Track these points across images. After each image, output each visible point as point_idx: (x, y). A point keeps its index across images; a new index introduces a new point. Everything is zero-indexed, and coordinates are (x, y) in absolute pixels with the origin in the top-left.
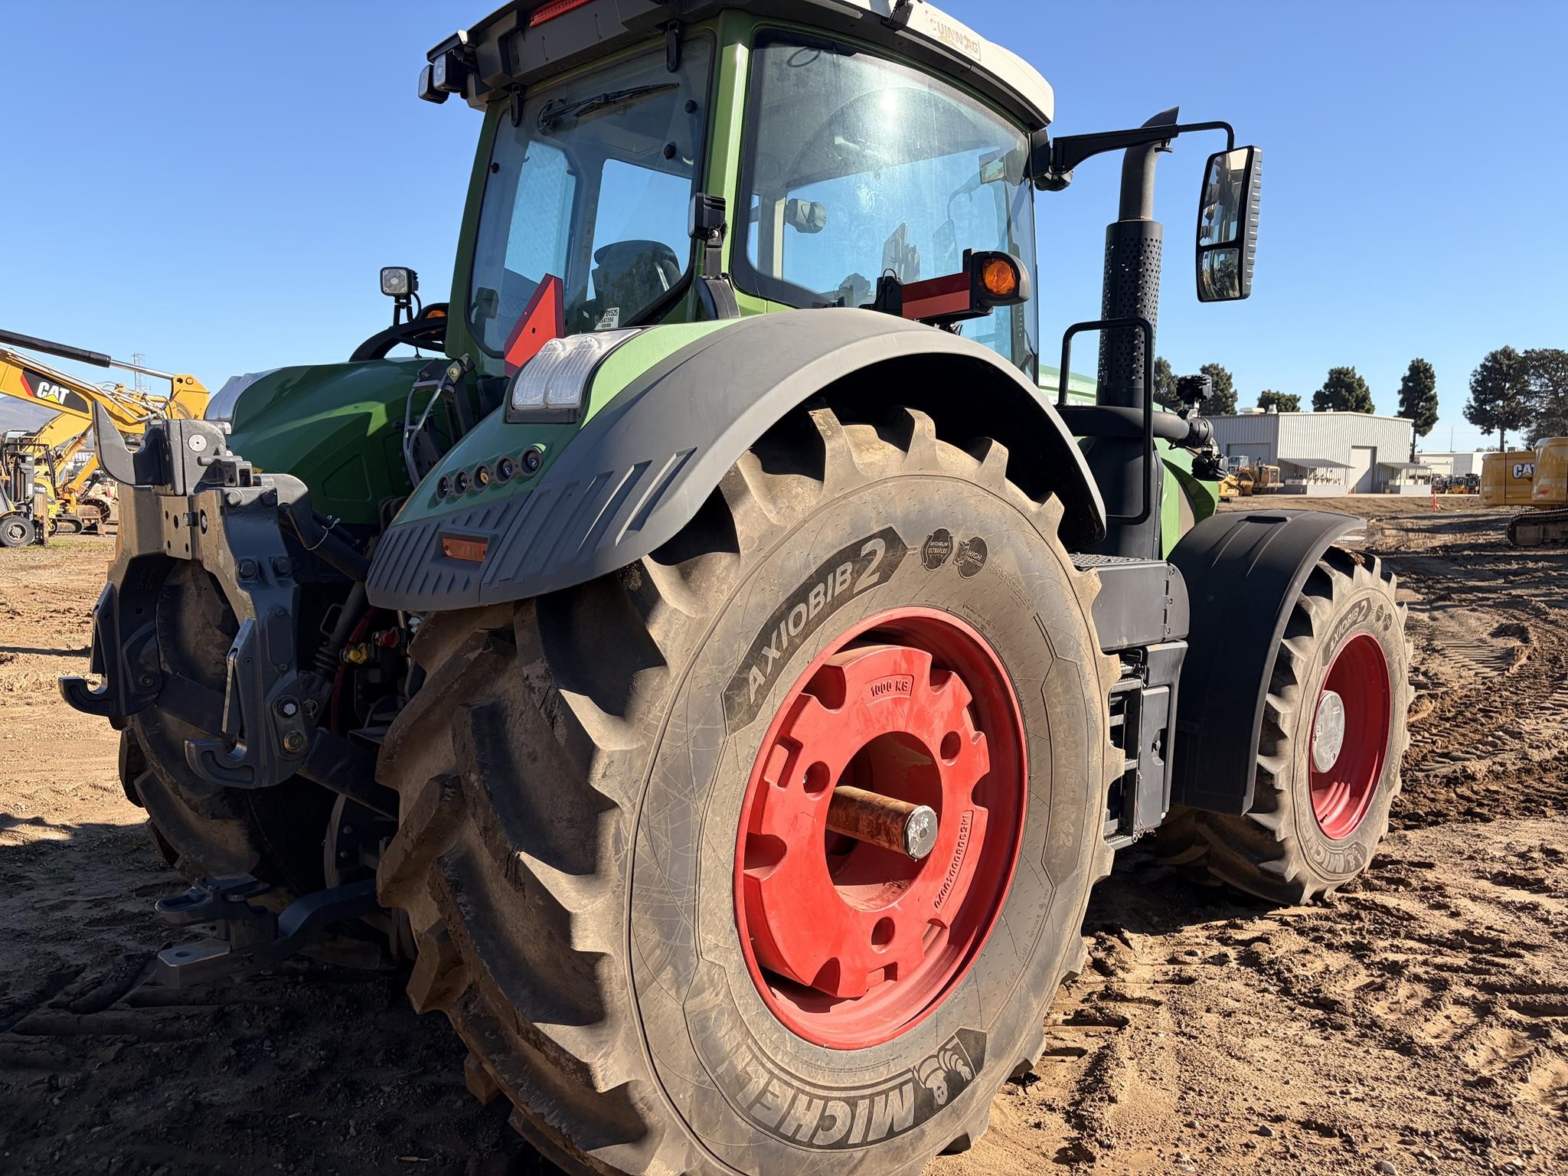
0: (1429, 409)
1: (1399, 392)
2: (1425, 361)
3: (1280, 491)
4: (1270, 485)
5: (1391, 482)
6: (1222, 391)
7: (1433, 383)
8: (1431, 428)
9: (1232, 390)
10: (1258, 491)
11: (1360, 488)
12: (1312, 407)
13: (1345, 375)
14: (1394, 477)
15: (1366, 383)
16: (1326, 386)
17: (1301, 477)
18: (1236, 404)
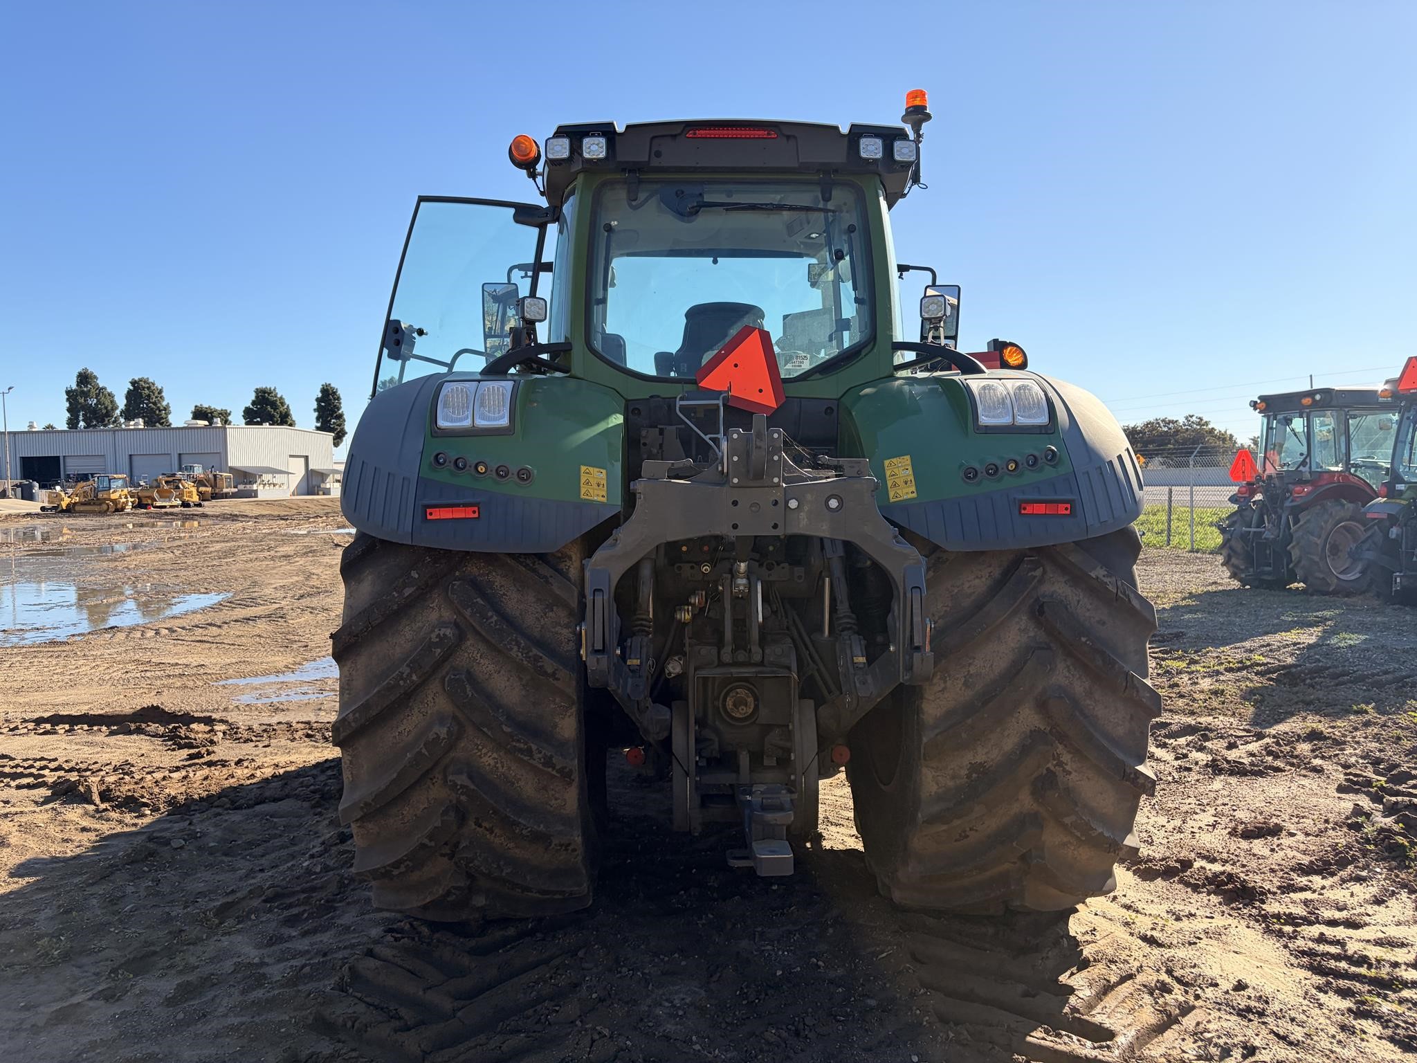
0: (339, 425)
1: (315, 410)
2: (332, 385)
3: (234, 496)
4: (225, 490)
5: (322, 486)
6: (155, 404)
7: (340, 403)
8: (342, 441)
9: (164, 403)
10: (215, 496)
11: (298, 491)
12: (244, 421)
13: (269, 394)
14: (323, 481)
15: (287, 402)
16: (254, 403)
17: (251, 483)
18: (170, 416)
